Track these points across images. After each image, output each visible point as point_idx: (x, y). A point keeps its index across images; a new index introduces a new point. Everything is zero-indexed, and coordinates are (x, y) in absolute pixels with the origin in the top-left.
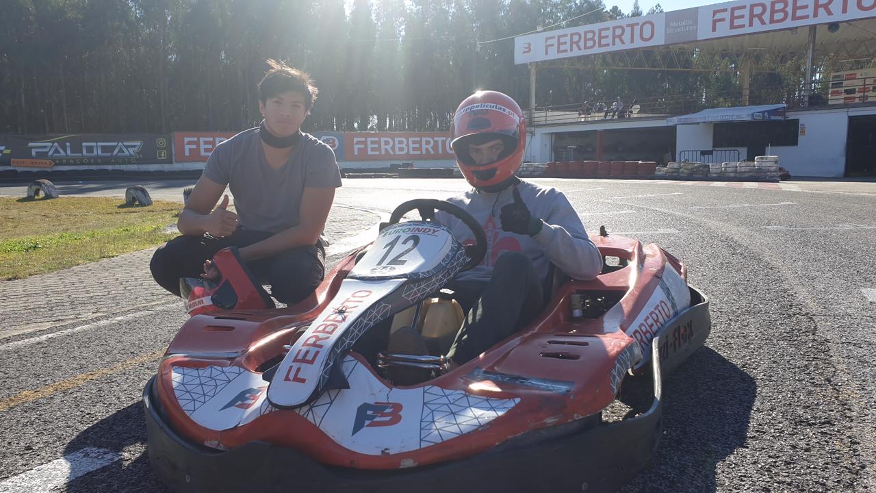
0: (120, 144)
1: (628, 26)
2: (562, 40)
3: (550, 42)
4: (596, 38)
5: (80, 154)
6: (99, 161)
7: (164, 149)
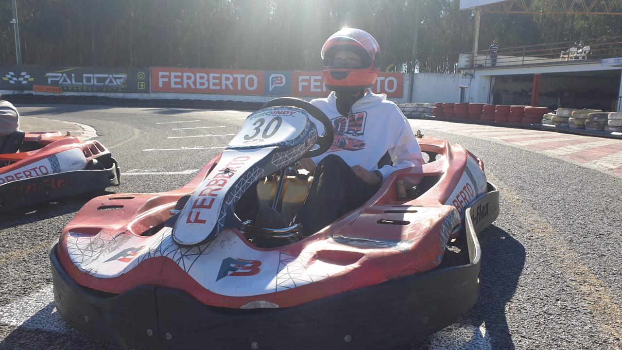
0: (111, 76)
5: (81, 83)
6: (95, 89)
7: (142, 81)
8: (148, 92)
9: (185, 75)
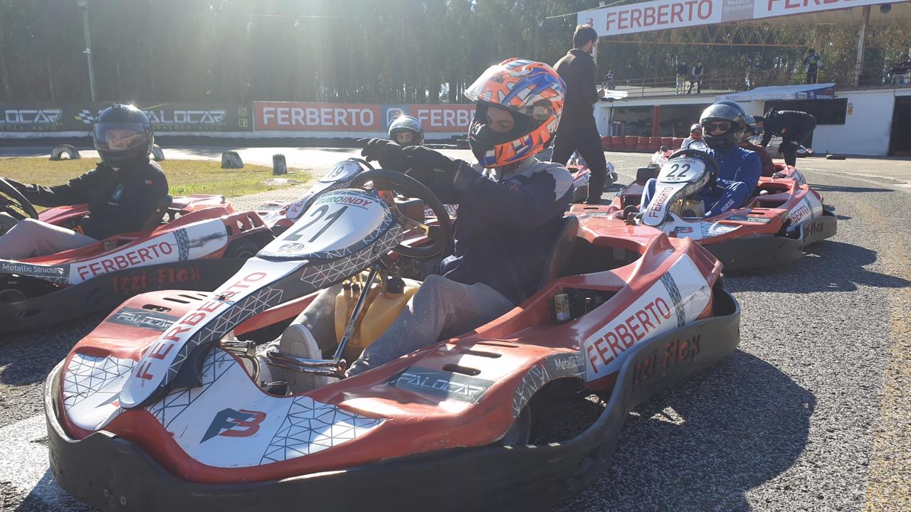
0: (207, 112)
1: (686, 3)
2: (623, 16)
3: (611, 18)
4: (656, 15)
5: (172, 122)
6: (189, 128)
7: (245, 118)
8: (250, 129)
9: (293, 110)
